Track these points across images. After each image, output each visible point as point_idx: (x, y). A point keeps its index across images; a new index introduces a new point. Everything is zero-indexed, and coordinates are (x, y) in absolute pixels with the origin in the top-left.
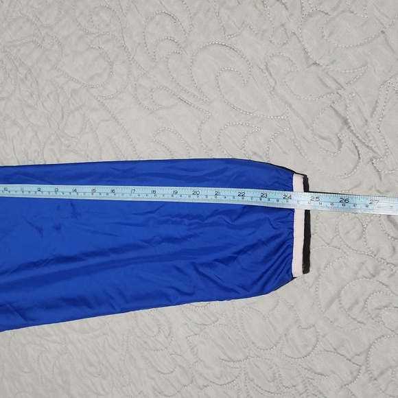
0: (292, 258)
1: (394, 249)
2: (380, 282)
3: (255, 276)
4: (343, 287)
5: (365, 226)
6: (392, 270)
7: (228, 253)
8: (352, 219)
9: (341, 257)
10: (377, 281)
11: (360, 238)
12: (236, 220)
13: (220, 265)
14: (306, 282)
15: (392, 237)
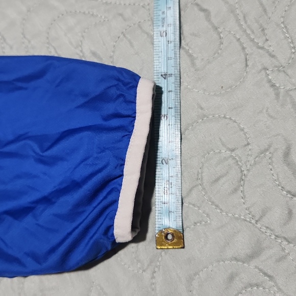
0: (116, 210)
1: (290, 213)
2: (261, 270)
3: (55, 239)
4: (196, 274)
5: (245, 172)
6: (283, 250)
7: (25, 201)
8: (226, 159)
9: (200, 222)
10: (256, 267)
11: (236, 190)
12: (46, 150)
13: (9, 219)
14: (139, 261)
15: (289, 192)
